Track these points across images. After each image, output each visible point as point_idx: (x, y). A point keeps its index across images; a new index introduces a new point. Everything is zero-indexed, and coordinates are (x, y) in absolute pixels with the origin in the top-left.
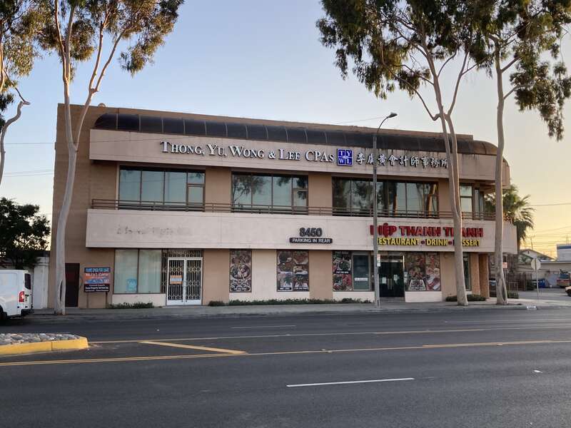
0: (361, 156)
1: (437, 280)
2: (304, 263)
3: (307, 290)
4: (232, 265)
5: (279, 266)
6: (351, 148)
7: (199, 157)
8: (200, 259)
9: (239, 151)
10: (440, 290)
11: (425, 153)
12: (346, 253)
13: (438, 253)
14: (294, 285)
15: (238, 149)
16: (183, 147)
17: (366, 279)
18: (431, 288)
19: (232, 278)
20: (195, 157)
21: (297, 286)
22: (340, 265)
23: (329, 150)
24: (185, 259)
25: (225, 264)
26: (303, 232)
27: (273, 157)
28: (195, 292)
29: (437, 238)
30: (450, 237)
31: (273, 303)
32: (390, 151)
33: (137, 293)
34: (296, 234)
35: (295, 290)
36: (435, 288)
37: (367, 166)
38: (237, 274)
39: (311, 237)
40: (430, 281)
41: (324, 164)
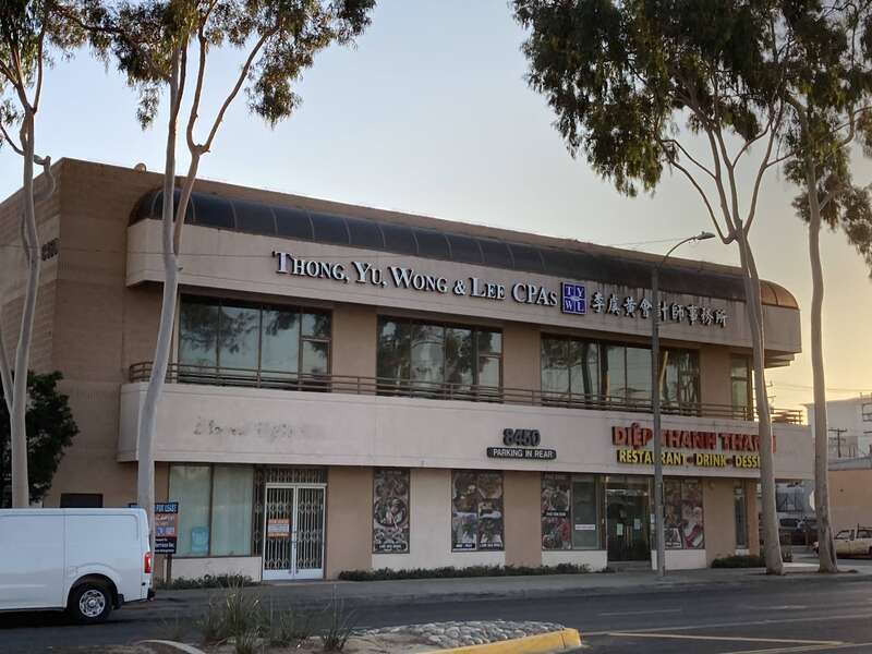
0: (598, 297)
1: (699, 529)
2: (495, 496)
3: (501, 549)
4: (377, 499)
5: (456, 502)
6: (582, 283)
7: (340, 286)
8: (322, 486)
9: (406, 279)
10: (703, 548)
11: (691, 297)
12: (563, 478)
13: (700, 479)
14: (479, 539)
15: (404, 274)
16: (313, 264)
17: (592, 527)
18: (690, 545)
19: (377, 525)
20: (330, 284)
21: (484, 540)
22: (553, 501)
23: (548, 284)
24: (296, 487)
25: (366, 497)
26: (509, 436)
27: (462, 291)
28: (313, 553)
29: (710, 451)
30: (728, 451)
31: (447, 573)
32: (640, 291)
33: (209, 555)
34: (496, 441)
35: (481, 549)
36: (695, 543)
37: (607, 316)
38: (384, 516)
39: (523, 447)
40: (688, 532)
41: (540, 310)
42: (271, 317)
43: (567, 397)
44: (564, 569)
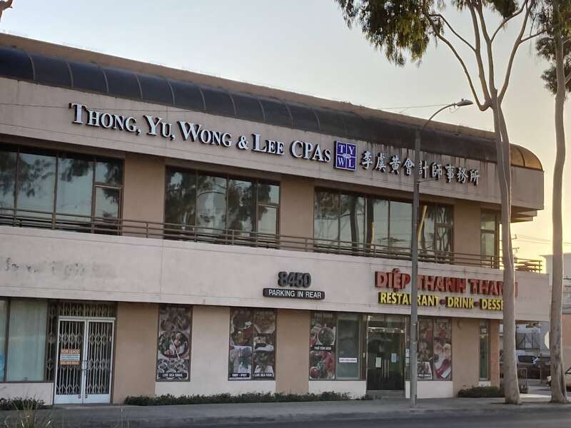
0: (367, 155)
1: (447, 363)
2: (268, 332)
3: (272, 378)
4: (161, 332)
5: (233, 336)
6: (353, 142)
7: (131, 138)
8: (111, 320)
9: (194, 133)
10: (451, 380)
11: (449, 157)
12: (331, 316)
13: (450, 319)
14: (253, 370)
15: (192, 129)
16: (107, 116)
17: (354, 360)
18: (439, 376)
19: (161, 356)
20: (123, 136)
21: (258, 370)
22: (321, 337)
23: (322, 142)
24: (87, 321)
25: (151, 330)
26: (283, 278)
27: (245, 147)
28: (102, 380)
29: (459, 295)
30: (475, 295)
31: (224, 399)
32: (404, 150)
33: (4, 381)
34: (272, 283)
35: (254, 378)
36: (444, 375)
37: (374, 172)
38: (168, 348)
39: (296, 289)
40: (438, 365)
41: (316, 166)
42: (65, 165)
43: (336, 244)
44: (327, 397)
